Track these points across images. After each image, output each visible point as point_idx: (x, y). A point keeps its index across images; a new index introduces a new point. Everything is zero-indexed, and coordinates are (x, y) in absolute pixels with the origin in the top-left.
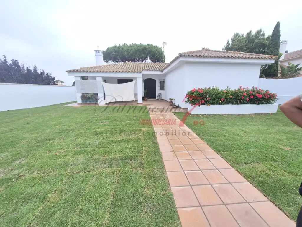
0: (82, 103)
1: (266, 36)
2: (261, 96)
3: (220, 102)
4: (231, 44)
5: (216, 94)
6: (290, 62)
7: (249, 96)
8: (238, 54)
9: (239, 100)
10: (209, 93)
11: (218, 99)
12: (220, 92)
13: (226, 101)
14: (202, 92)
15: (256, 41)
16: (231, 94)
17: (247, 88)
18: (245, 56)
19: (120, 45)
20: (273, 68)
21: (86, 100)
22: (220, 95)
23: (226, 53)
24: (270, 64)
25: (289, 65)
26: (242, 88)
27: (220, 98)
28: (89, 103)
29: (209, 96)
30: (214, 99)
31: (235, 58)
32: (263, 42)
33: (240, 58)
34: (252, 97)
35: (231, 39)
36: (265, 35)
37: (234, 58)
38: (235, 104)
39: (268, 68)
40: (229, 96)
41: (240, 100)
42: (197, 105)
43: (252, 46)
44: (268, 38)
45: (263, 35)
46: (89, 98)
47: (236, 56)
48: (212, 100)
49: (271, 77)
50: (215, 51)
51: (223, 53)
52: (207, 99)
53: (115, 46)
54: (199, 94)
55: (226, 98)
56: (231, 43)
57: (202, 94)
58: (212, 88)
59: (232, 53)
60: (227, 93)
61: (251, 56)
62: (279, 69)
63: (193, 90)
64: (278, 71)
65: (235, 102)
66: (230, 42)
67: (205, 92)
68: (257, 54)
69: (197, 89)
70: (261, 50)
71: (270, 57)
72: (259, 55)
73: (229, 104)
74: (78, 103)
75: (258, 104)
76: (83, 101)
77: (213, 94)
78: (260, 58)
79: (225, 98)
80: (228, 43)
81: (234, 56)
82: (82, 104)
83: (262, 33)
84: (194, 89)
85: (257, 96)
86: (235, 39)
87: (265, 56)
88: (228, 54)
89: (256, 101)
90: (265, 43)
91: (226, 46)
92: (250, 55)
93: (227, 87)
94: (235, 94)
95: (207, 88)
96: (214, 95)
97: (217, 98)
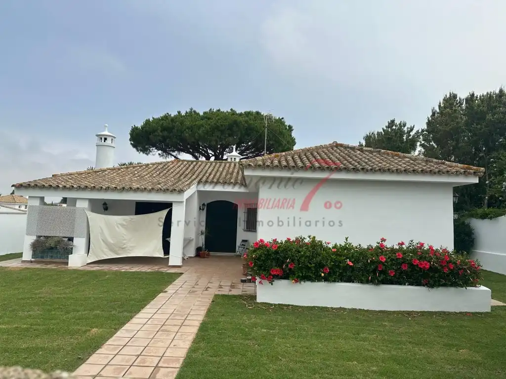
0: (33, 260)
2: (427, 264)
3: (322, 275)
7: (397, 263)
10: (292, 252)
14: (276, 249)
19: (179, 112)
21: (43, 252)
22: (319, 258)
27: (320, 266)
28: (48, 260)
30: (307, 268)
34: (405, 268)
40: (345, 261)
46: (52, 248)
48: (301, 268)
52: (287, 266)
53: (166, 117)
54: (268, 255)
59: (388, 154)
60: (339, 255)
63: (256, 244)
65: (363, 278)
71: (466, 168)
72: (444, 163)
74: (24, 258)
76: (34, 256)
77: (301, 256)
79: (334, 265)
82: (31, 262)
84: (261, 241)
87: (455, 166)
89: (424, 277)
93: (345, 239)
97: (314, 265)
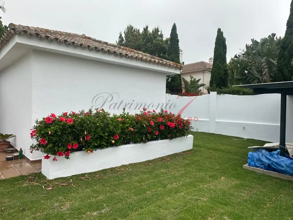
1: (164, 39)
2: (174, 124)
3: (113, 142)
4: (124, 39)
5: (102, 125)
6: (192, 75)
7: (158, 125)
8: (135, 53)
9: (144, 134)
10: (88, 125)
11: (108, 136)
12: (112, 119)
13: (124, 138)
14: (72, 123)
15: (154, 41)
16: (131, 124)
17: (154, 111)
18: (145, 58)
20: (177, 81)
22: (111, 127)
23: (117, 49)
24: (173, 76)
25: (191, 79)
26: (146, 112)
27: (112, 134)
29: (89, 132)
30: (101, 137)
31: (131, 58)
32: (163, 46)
33: (139, 59)
34: (162, 128)
35: (125, 33)
36: (163, 36)
37: (129, 57)
38: (140, 142)
39: (172, 80)
40: (128, 128)
41: (146, 134)
42: (60, 155)
43: (151, 47)
44: (167, 41)
45: (161, 36)
47: (132, 55)
48: (97, 138)
49: (176, 93)
50: (100, 42)
51: (113, 48)
52: (84, 138)
54: (64, 129)
55: (123, 132)
56: (125, 37)
57: (73, 127)
58: (94, 112)
59: (126, 50)
60: (123, 123)
61: (153, 60)
62: (183, 83)
63: (48, 119)
64: (181, 85)
65: (138, 140)
66: (123, 35)
67: (80, 123)
68: (160, 58)
69: (58, 114)
70: (162, 55)
71: (175, 64)
72: (162, 60)
73: (129, 143)
75: (171, 138)
77: (97, 127)
78: (164, 65)
79: (121, 132)
80: (121, 37)
81: (130, 55)
83: (159, 33)
84: (53, 115)
85: (169, 127)
86: (129, 33)
87: (169, 62)
88: (121, 50)
89: (169, 133)
90: (164, 46)
91: (118, 41)
92: (152, 57)
93: (123, 111)
94: (137, 123)
95: (85, 112)
96: (99, 129)
97: (106, 134)
